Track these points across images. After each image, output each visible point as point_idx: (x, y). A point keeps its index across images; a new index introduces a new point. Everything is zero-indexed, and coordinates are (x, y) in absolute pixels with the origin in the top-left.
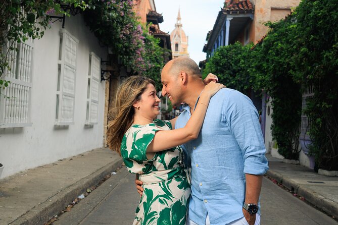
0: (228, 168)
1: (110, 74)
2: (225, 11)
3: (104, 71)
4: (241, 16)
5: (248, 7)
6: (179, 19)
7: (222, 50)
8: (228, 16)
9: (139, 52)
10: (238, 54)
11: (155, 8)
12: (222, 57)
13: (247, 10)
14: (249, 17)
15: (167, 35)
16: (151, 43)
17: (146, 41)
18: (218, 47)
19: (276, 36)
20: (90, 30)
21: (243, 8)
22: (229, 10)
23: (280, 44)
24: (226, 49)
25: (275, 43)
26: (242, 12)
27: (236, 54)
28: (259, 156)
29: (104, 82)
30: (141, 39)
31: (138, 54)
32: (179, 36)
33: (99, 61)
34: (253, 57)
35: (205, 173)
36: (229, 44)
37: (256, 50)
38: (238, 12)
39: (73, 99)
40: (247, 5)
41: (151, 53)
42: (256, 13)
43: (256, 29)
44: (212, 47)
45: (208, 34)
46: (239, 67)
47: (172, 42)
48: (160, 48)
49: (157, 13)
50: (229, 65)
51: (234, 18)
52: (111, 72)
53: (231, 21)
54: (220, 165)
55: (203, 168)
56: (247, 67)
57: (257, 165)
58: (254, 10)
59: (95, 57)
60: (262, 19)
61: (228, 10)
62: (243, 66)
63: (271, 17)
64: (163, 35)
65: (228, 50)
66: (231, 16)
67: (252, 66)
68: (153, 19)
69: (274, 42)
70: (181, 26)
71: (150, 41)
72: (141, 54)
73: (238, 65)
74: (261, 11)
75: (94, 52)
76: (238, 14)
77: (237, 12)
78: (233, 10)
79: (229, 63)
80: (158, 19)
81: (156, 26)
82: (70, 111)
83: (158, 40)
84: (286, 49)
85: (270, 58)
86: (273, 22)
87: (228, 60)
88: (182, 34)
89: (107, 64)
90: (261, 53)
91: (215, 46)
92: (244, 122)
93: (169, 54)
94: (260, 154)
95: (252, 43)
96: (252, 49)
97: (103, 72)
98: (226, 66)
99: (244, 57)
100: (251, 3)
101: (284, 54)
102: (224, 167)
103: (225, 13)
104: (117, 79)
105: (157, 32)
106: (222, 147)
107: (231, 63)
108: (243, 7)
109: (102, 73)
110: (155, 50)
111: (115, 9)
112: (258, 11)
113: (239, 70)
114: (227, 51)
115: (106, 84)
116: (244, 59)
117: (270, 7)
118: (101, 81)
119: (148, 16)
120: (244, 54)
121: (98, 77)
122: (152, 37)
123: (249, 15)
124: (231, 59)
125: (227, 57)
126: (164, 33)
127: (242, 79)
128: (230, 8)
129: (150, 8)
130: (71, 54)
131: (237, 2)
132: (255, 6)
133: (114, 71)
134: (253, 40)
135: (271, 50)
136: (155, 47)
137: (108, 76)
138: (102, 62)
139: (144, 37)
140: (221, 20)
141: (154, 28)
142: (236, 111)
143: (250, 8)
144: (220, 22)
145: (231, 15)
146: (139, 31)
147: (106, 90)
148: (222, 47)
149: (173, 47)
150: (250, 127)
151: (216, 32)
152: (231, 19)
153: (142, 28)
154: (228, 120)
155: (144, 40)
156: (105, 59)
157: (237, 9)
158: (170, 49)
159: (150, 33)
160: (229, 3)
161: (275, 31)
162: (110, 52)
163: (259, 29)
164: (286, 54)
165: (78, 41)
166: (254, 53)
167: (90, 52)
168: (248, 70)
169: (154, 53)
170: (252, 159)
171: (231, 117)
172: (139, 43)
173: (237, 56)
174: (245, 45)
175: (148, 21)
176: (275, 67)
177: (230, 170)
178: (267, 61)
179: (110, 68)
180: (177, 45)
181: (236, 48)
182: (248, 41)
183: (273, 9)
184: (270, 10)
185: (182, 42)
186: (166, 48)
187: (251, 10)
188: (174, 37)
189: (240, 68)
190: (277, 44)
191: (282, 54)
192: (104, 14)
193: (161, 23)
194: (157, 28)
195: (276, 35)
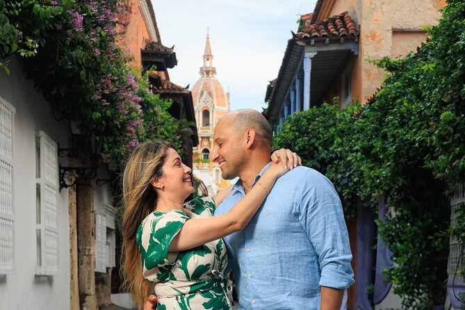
0: (293, 280)
1: (77, 176)
2: (301, 39)
3: (66, 169)
4: (334, 48)
5: (347, 29)
6: (208, 57)
7: (297, 120)
8: (307, 49)
9: (132, 129)
10: (329, 127)
11: (158, 36)
12: (297, 134)
13: (343, 35)
14: (349, 51)
15: (185, 92)
16: (156, 109)
17: (146, 105)
18: (289, 113)
19: (399, 88)
20: (35, 87)
21: (336, 33)
22: (308, 36)
23: (405, 104)
24: (305, 117)
25: (399, 101)
26: (335, 40)
27: (325, 127)
28: (342, 263)
29: (66, 191)
30: (135, 101)
31: (131, 132)
32: (210, 94)
33: (54, 148)
34: (358, 132)
35: (260, 286)
36: (311, 106)
37: (364, 117)
38: (328, 40)
39: (11, 223)
40: (345, 25)
41: (156, 129)
42: (363, 41)
43: (364, 75)
44: (277, 115)
45: (269, 89)
46: (333, 152)
47: (195, 108)
48: (172, 119)
49: (162, 46)
50: (312, 148)
51: (318, 52)
52: (78, 170)
53: (313, 60)
54: (282, 276)
55: (259, 279)
56: (347, 152)
57: (339, 275)
58: (359, 36)
59: (47, 142)
60: (374, 54)
61: (306, 37)
62: (339, 149)
63: (393, 48)
64: (178, 92)
65: (310, 120)
66: (313, 49)
67: (357, 147)
68: (155, 60)
69: (394, 99)
70: (214, 71)
71: (153, 107)
72: (137, 134)
73: (331, 149)
74: (373, 37)
75: (45, 131)
76: (327, 45)
77: (324, 41)
78: (316, 36)
79: (313, 145)
80: (166, 59)
81: (162, 74)
82: (7, 247)
83: (169, 103)
84: (418, 113)
85: (389, 131)
86: (393, 60)
87: (309, 140)
88: (216, 88)
89: (69, 156)
90: (372, 123)
91: (283, 112)
92: (326, 215)
93: (191, 132)
94: (344, 260)
95: (357, 103)
96: (357, 116)
97: (63, 171)
98: (306, 153)
99: (342, 132)
100: (352, 21)
101: (415, 123)
102: (287, 278)
103: (301, 43)
104: (90, 185)
105: (165, 87)
106: (288, 250)
107: (316, 145)
108: (338, 30)
109: (60, 173)
110: (163, 124)
111: (82, 43)
112: (367, 36)
113: (332, 160)
114: (308, 120)
115: (69, 196)
116: (341, 137)
117: (390, 28)
118: (60, 189)
119: (144, 54)
120: (341, 126)
121: (55, 182)
122: (157, 97)
123: (349, 46)
124: (316, 137)
125: (308, 133)
126: (179, 89)
127: (339, 176)
128: (310, 34)
129: (147, 37)
130: (3, 136)
131: (325, 20)
132: (360, 26)
133: (84, 169)
134: (359, 96)
135: (391, 115)
136: (162, 118)
137: (74, 179)
138: (60, 151)
139: (140, 99)
140: (294, 57)
141: (159, 78)
142: (315, 199)
143: (350, 32)
144: (292, 64)
145: (313, 46)
146: (131, 86)
147: (70, 207)
148: (298, 112)
149: (199, 117)
150: (333, 221)
151: (284, 84)
152: (313, 55)
153: (135, 79)
154: (303, 211)
155: (141, 103)
156: (65, 146)
157: (325, 33)
158: (194, 120)
159: (150, 88)
160: (309, 21)
161: (398, 77)
162: (76, 131)
163: (369, 75)
164: (419, 123)
165: (14, 110)
166: (359, 123)
167: (37, 130)
168: (349, 158)
169: (162, 129)
170: (333, 266)
171: (307, 206)
172: (131, 110)
173: (328, 131)
174: (344, 107)
175: (146, 64)
176: (398, 149)
177: (295, 282)
178: (385, 137)
179: (76, 164)
180: (206, 113)
181: (325, 114)
182: (349, 99)
183: (396, 32)
184: (390, 34)
185: (216, 107)
186: (184, 120)
187: (352, 34)
188: (199, 96)
189: (334, 156)
190: (402, 103)
191: (411, 123)
192: (62, 54)
193: (172, 67)
194: (163, 77)
195: (400, 84)
